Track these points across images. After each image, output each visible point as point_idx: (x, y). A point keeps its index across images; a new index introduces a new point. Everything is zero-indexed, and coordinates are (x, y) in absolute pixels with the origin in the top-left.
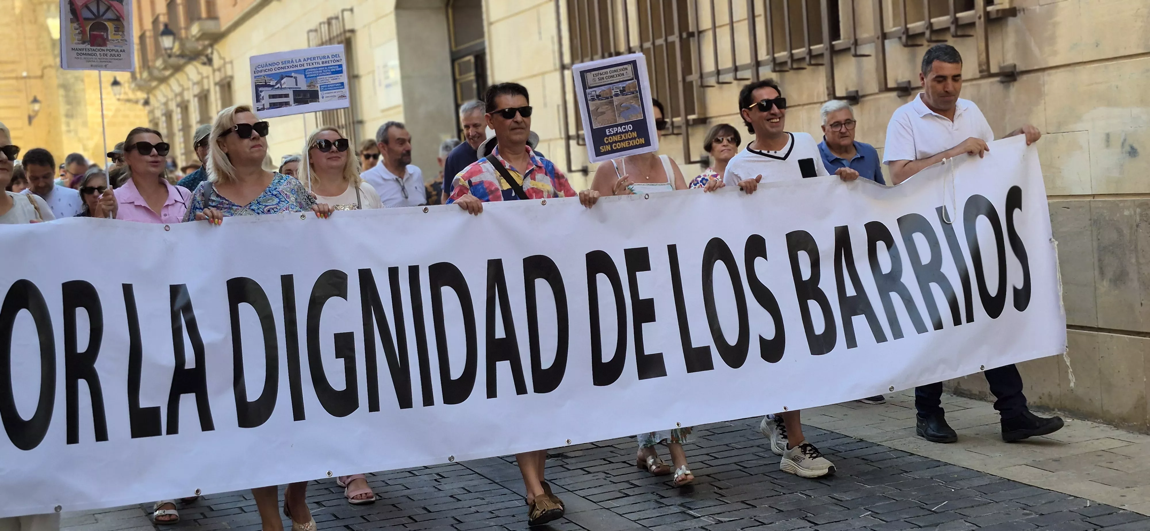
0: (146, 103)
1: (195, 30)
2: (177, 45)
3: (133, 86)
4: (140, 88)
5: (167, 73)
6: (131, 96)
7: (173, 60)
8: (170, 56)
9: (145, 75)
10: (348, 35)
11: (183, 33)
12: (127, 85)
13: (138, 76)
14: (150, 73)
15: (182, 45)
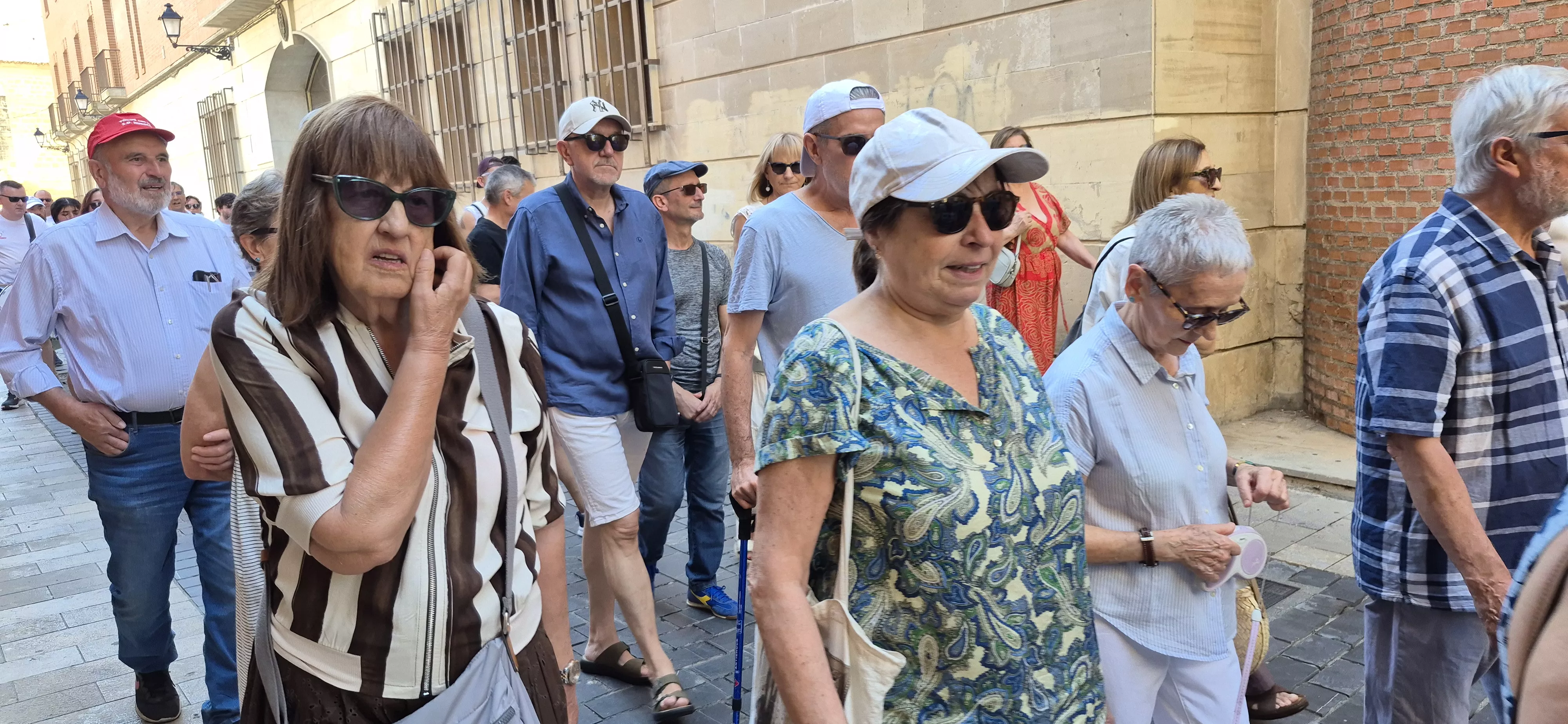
0: (67, 150)
1: (105, 95)
2: (90, 107)
3: (54, 136)
4: (60, 138)
5: (83, 127)
6: (54, 144)
7: (87, 118)
8: (84, 115)
9: (64, 128)
10: (229, 107)
11: (95, 98)
12: (48, 135)
13: (58, 128)
14: (68, 127)
15: (95, 107)
